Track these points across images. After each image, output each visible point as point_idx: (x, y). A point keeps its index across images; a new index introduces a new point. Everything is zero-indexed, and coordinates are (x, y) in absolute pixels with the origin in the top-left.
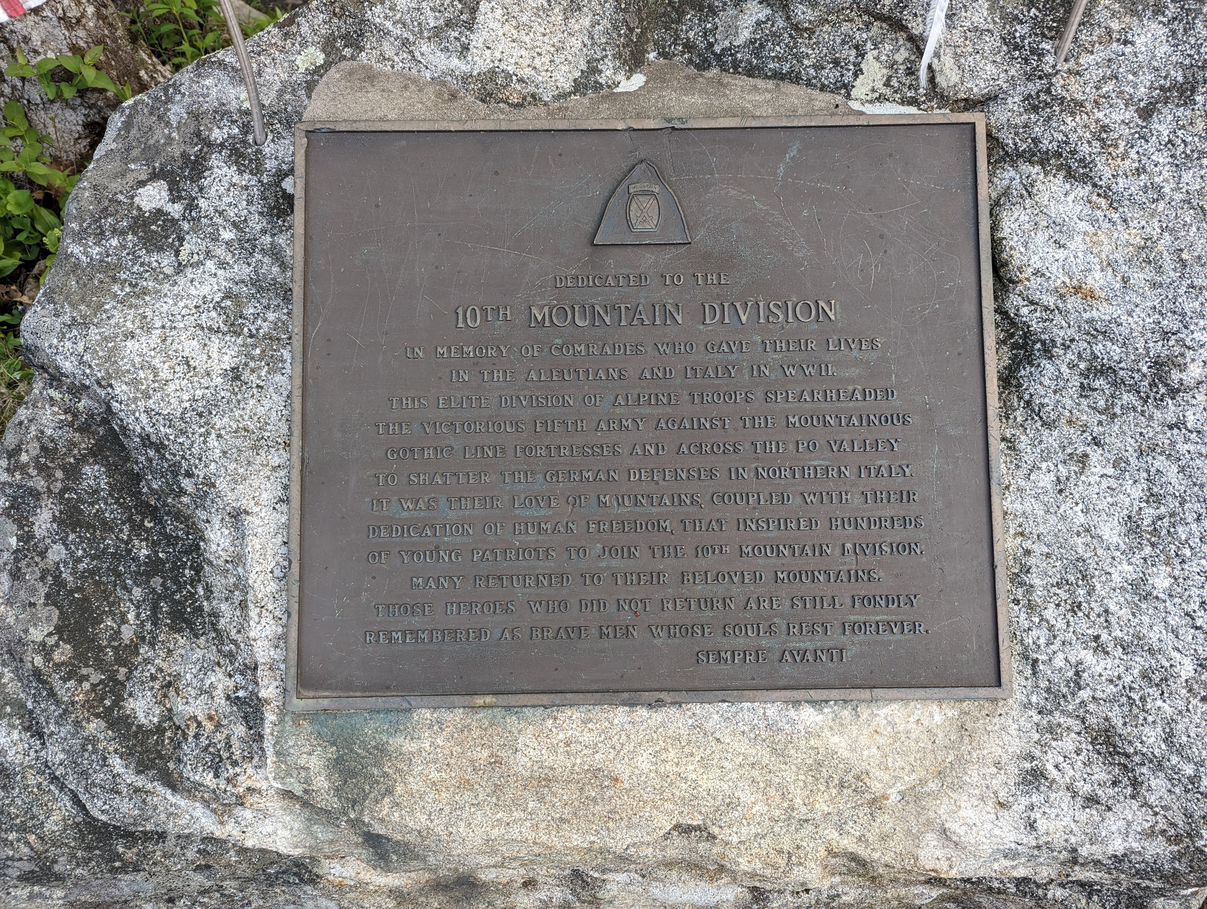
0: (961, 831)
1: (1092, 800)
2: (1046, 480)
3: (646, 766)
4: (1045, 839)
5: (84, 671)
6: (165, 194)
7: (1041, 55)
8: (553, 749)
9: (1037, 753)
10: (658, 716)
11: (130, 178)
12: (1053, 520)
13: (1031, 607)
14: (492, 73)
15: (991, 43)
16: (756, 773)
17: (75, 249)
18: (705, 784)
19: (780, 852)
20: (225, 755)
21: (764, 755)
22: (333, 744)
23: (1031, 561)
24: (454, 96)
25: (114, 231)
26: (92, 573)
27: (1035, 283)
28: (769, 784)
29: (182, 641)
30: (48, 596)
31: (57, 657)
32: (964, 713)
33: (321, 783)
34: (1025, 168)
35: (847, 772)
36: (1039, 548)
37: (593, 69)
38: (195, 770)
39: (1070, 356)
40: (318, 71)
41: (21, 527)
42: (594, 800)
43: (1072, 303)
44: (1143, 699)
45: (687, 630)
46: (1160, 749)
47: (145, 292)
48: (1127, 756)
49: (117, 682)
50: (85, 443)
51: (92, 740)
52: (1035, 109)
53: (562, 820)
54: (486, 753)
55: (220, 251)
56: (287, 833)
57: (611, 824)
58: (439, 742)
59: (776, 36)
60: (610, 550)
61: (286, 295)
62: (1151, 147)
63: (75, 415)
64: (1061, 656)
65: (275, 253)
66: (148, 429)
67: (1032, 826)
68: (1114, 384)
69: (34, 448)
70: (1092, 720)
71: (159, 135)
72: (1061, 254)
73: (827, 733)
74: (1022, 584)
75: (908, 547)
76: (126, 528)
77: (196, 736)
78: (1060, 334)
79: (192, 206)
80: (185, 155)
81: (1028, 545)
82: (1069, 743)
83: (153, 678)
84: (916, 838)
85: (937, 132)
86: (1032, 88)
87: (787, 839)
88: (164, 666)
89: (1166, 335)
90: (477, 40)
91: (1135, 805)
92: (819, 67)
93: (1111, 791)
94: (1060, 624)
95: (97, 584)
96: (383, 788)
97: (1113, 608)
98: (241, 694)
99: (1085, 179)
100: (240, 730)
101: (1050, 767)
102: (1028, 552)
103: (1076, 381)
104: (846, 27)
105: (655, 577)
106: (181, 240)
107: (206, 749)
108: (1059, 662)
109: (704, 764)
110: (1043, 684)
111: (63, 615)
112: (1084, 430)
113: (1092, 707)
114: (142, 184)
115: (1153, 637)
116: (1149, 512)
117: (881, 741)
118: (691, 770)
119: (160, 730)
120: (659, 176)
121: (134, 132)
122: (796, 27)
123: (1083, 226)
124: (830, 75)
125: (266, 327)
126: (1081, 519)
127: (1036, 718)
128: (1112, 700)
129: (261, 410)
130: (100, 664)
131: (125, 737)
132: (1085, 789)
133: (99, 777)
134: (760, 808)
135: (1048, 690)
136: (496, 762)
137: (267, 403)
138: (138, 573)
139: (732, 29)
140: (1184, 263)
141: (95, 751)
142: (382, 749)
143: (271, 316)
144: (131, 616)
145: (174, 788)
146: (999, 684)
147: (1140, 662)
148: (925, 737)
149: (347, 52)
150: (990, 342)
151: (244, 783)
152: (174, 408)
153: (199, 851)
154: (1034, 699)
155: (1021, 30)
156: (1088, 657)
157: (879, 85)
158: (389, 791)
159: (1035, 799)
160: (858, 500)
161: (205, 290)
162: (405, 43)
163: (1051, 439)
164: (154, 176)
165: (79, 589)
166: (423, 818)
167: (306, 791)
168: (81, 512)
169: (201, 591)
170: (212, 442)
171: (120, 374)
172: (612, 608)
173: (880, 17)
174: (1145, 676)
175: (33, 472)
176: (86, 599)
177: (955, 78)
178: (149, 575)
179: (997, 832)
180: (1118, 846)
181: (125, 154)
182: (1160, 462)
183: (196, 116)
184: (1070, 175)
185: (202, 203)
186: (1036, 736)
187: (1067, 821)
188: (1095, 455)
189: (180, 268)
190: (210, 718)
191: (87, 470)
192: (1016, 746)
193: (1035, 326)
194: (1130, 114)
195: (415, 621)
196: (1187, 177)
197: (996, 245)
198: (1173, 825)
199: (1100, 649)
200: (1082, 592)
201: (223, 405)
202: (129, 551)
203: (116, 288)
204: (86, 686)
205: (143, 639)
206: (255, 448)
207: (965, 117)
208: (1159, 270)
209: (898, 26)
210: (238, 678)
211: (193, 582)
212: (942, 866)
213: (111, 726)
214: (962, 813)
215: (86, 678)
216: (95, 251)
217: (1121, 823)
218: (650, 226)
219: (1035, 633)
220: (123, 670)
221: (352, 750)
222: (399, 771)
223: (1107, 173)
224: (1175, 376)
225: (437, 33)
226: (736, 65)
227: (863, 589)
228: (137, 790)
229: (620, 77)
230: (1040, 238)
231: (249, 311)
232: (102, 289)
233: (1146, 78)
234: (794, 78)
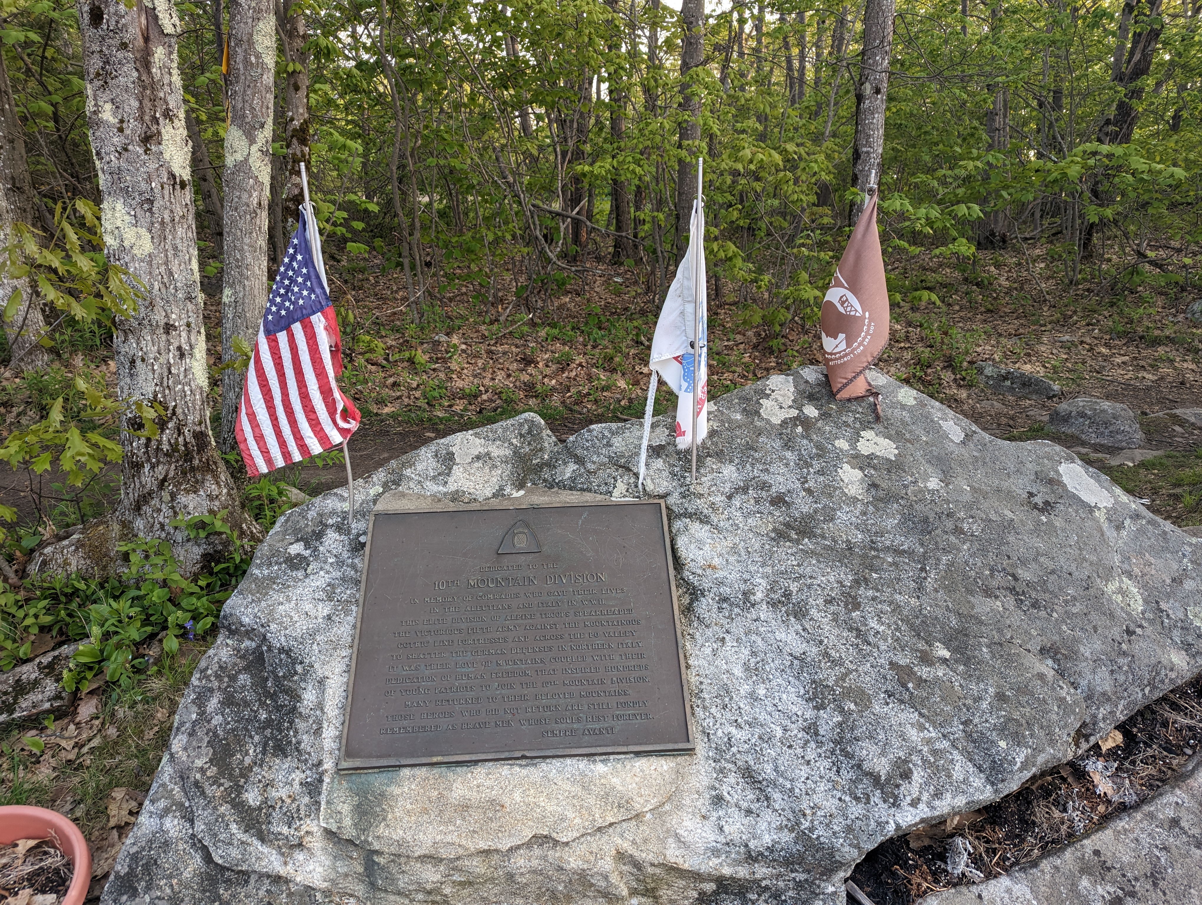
0: (685, 834)
1: (749, 812)
2: (708, 651)
3: (518, 799)
4: (729, 838)
5: (222, 781)
6: (302, 547)
7: (685, 478)
8: (471, 789)
9: (717, 786)
10: (525, 772)
11: (286, 542)
12: (712, 668)
13: (705, 708)
14: (457, 491)
15: (665, 474)
16: (575, 801)
17: (256, 572)
18: (549, 808)
19: (591, 853)
20: (295, 815)
21: (577, 789)
22: (358, 795)
23: (703, 687)
24: (439, 500)
25: (276, 563)
26: (233, 730)
27: (692, 564)
28: (582, 807)
29: (277, 761)
30: (209, 742)
31: (208, 774)
32: (678, 764)
33: (348, 822)
34: (684, 520)
35: (621, 798)
36: (706, 681)
37: (501, 489)
38: (278, 826)
39: (712, 595)
40: (379, 495)
41: (200, 708)
42: (491, 819)
43: (709, 572)
44: (761, 750)
45: (539, 722)
46: (773, 775)
47: (289, 586)
48: (760, 782)
49: (239, 786)
50: (242, 664)
51: (223, 816)
52: (684, 497)
53: (474, 831)
54: (436, 793)
55: (327, 567)
56: (321, 869)
57: (500, 835)
58: (413, 787)
59: (581, 475)
60: (502, 686)
61: (357, 582)
62: (733, 510)
63: (238, 651)
64: (720, 731)
65: (353, 567)
66: (284, 644)
67: (721, 829)
68: (730, 605)
69: (216, 667)
70: (739, 763)
71: (302, 524)
72: (701, 552)
73: (610, 776)
74: (700, 698)
75: (642, 679)
76: (257, 704)
77: (281, 808)
78: (706, 586)
79: (316, 549)
80: (313, 531)
81: (701, 679)
82: (732, 779)
83: (260, 781)
84: (663, 841)
85: (645, 507)
86: (682, 490)
87: (594, 845)
88: (266, 775)
89: (745, 581)
90: (451, 480)
91: (770, 811)
92: (599, 486)
93: (757, 805)
94: (719, 715)
95: (235, 736)
96: (381, 818)
97: (742, 706)
98: (309, 780)
99: (707, 523)
100: (306, 800)
101: (725, 794)
102: (701, 683)
103: (716, 606)
104: (608, 471)
105: (523, 698)
106: (308, 565)
107: (285, 814)
108: (720, 733)
109: (549, 798)
110: (714, 745)
111: (214, 753)
112: (722, 626)
113: (738, 756)
114: (292, 544)
115: (761, 718)
116: (753, 661)
117: (637, 779)
118: (542, 800)
119: (260, 809)
120: (527, 526)
121: (290, 523)
122: (588, 471)
123: (709, 541)
124: (604, 488)
125: (345, 597)
126: (725, 667)
127: (713, 765)
128: (747, 752)
129: (339, 632)
130: (231, 777)
131: (241, 812)
132: (744, 805)
133: (222, 837)
134: (577, 821)
135: (716, 749)
136: (441, 796)
137: (342, 629)
138: (259, 728)
139: (563, 473)
140: (749, 553)
141: (223, 821)
142: (382, 795)
143: (348, 592)
144: (251, 752)
145: (263, 840)
146: (688, 741)
147: (758, 731)
148: (659, 777)
149: (393, 487)
150: (673, 588)
151: (304, 828)
152: (298, 633)
153: (267, 891)
154: (711, 754)
155: (676, 469)
156: (733, 730)
157: (624, 491)
158: (384, 819)
159: (721, 813)
160: (618, 658)
161: (319, 583)
162: (420, 482)
163: (709, 633)
164: (297, 540)
165: (225, 739)
166: (401, 832)
167: (339, 828)
168: (234, 697)
169: (292, 733)
170: (315, 647)
171: (274, 620)
172: (502, 712)
173: (621, 467)
174: (760, 738)
175: (213, 679)
176: (228, 744)
177: (652, 487)
178: (264, 728)
179: (704, 834)
180: (767, 840)
181: (285, 533)
182: (754, 637)
183: (321, 515)
184: (701, 522)
185: (321, 548)
186: (715, 775)
187: (738, 825)
188: (728, 637)
189: (307, 576)
190: (290, 797)
191: (241, 676)
192: (706, 781)
193: (696, 584)
194: (723, 498)
195: (405, 723)
196: (750, 521)
197: (674, 550)
198: (789, 820)
199: (739, 726)
200: (727, 699)
201: (322, 631)
202: (256, 717)
203: (275, 586)
204: (222, 788)
205: (256, 763)
206: (335, 649)
207: (656, 501)
208: (740, 555)
209: (629, 470)
210: (308, 772)
211: (288, 729)
212: (680, 861)
213: (233, 807)
214: (685, 824)
215: (222, 785)
216: (266, 572)
217: (765, 824)
218: (523, 545)
219: (707, 720)
220: (243, 780)
221: (366, 798)
222: (390, 806)
223: (716, 520)
224: (752, 598)
225: (434, 478)
226: (564, 486)
227: (622, 699)
228: (243, 843)
229: (514, 492)
230: (693, 546)
231: (338, 591)
232: (268, 587)
233: (728, 485)
234: (590, 491)
